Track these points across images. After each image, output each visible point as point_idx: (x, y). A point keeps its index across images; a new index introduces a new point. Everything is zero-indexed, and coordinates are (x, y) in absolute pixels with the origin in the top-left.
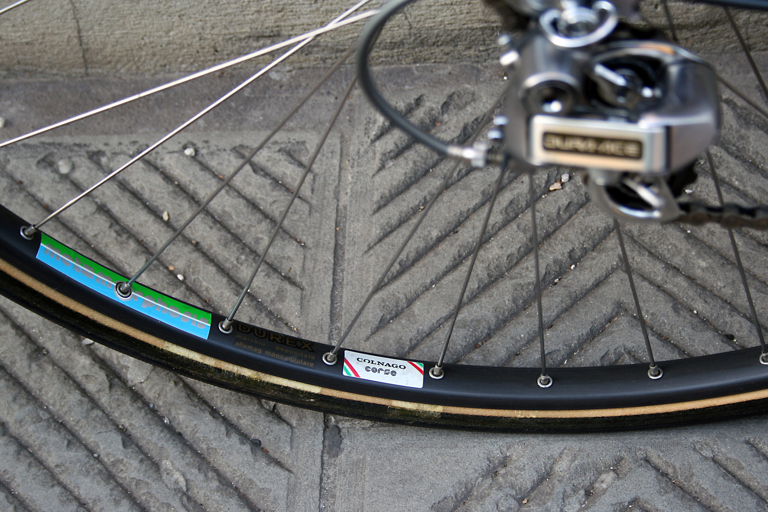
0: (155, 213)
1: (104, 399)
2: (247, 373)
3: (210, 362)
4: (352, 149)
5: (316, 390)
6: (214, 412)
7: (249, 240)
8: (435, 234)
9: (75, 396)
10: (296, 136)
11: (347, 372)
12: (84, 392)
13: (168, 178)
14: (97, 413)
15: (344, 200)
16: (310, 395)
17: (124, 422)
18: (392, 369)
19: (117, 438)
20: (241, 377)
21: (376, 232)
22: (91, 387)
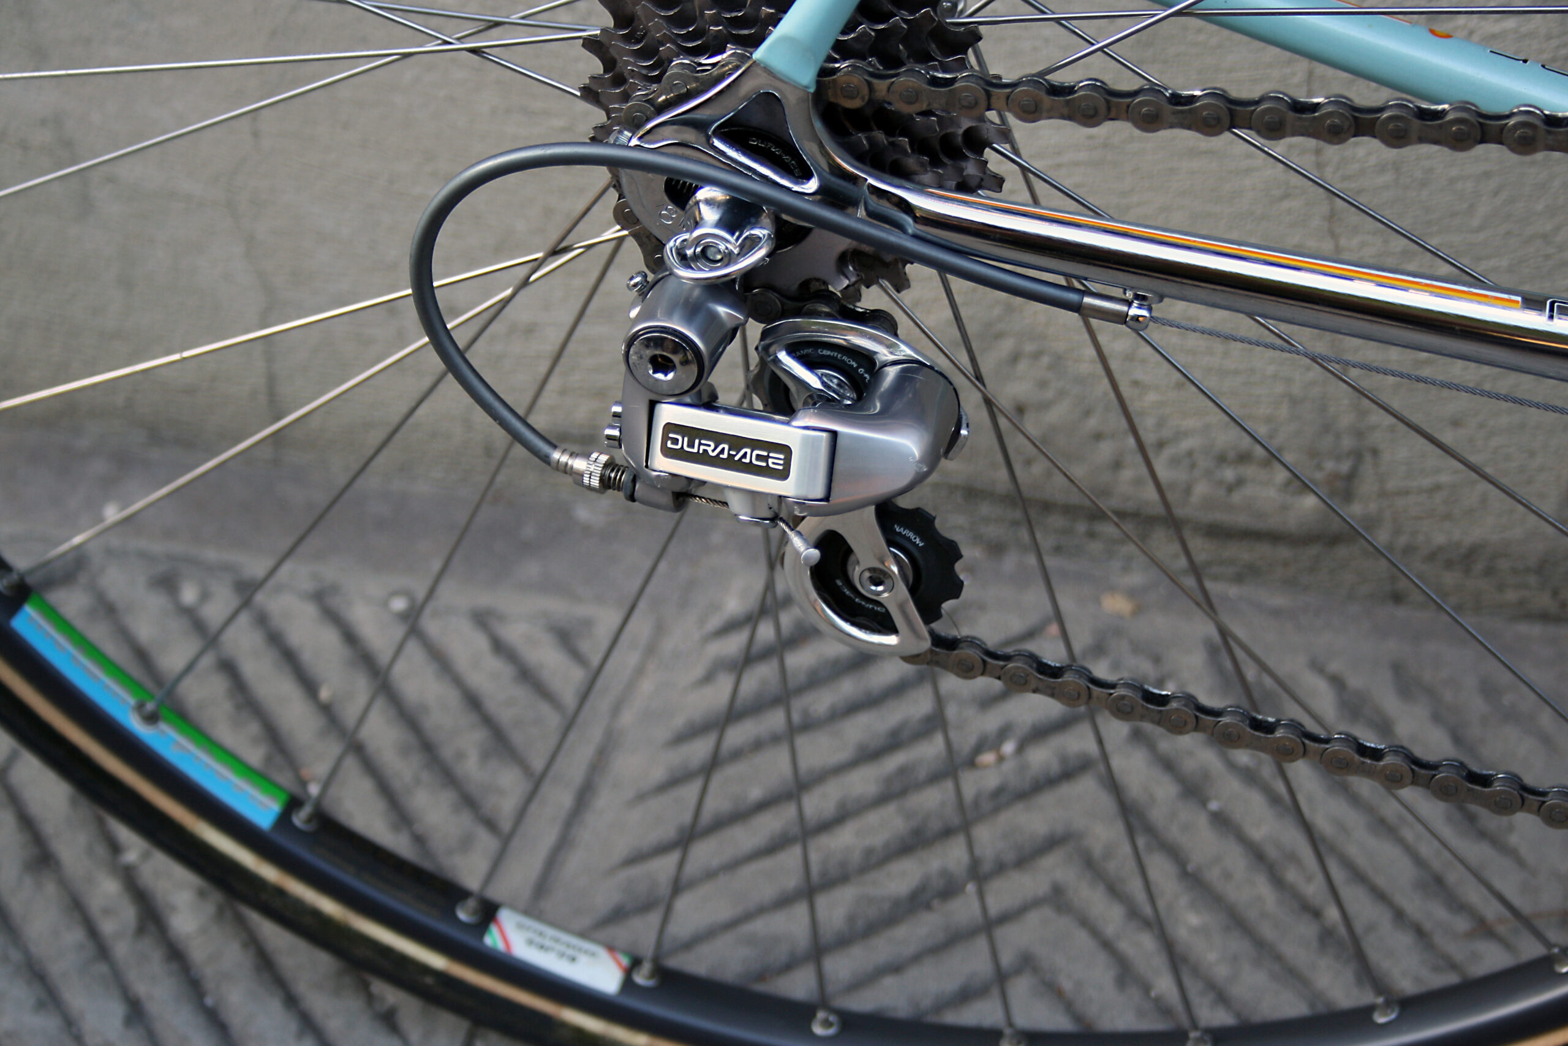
0: (309, 685)
1: (122, 949)
2: (329, 906)
3: (269, 873)
4: (668, 645)
5: (437, 961)
6: (291, 1001)
7: (447, 753)
8: (756, 793)
9: (75, 936)
10: (582, 611)
11: (493, 939)
12: (92, 932)
13: (350, 637)
14: (103, 968)
15: (627, 718)
16: (425, 969)
17: (141, 988)
18: (570, 952)
19: (117, 1010)
20: (316, 914)
21: (658, 774)
22: (108, 927)
